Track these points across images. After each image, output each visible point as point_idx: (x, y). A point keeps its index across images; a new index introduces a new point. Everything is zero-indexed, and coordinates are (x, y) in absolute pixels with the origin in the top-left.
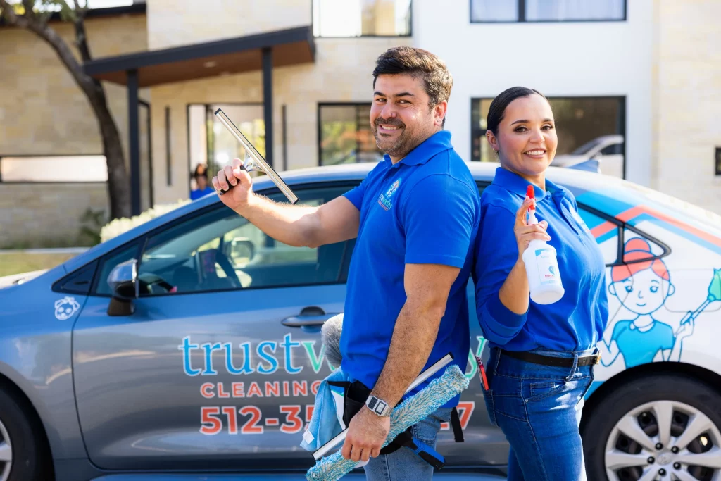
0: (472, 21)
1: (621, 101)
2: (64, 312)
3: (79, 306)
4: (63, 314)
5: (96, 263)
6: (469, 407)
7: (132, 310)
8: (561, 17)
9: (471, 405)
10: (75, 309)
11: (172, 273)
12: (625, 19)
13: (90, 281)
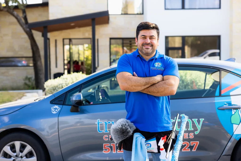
0: (165, 9)
1: (219, 37)
2: (55, 111)
3: (60, 109)
4: (55, 112)
5: (65, 94)
6: (197, 143)
7: (79, 110)
8: (197, 7)
9: (198, 142)
10: (59, 110)
11: (89, 97)
12: (220, 8)
13: (63, 100)
